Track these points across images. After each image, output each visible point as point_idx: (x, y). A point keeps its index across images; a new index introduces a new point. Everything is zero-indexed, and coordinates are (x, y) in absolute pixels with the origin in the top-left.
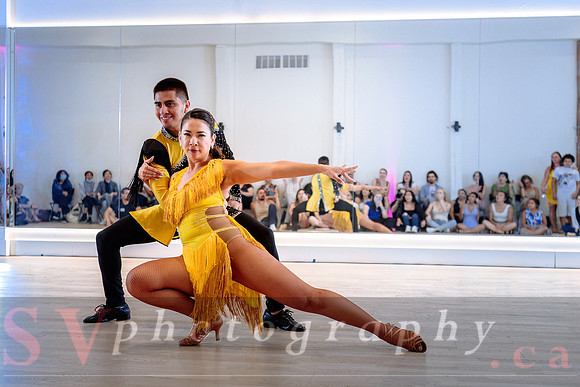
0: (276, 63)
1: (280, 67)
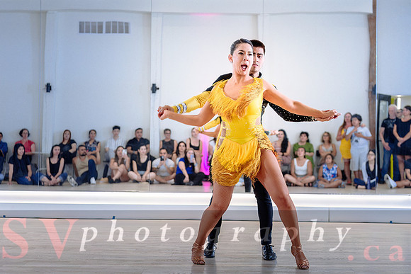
0: (97, 28)
1: (102, 32)
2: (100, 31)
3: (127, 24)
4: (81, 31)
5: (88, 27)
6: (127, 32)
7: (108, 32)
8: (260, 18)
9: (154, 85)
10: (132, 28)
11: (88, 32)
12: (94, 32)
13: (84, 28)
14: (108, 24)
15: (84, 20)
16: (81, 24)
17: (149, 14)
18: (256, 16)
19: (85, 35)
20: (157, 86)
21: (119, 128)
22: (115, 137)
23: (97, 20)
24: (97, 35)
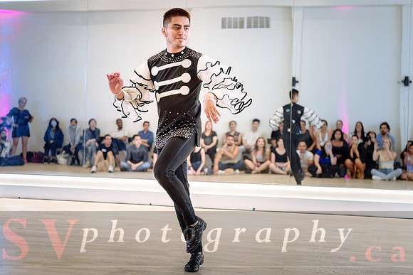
0: (240, 24)
1: (243, 28)
2: (242, 27)
3: (267, 18)
4: (223, 27)
5: (230, 23)
6: (268, 26)
7: (249, 27)
8: (404, 9)
9: (294, 79)
10: (272, 23)
11: (229, 27)
12: (236, 27)
13: (226, 24)
14: (249, 19)
15: (227, 16)
16: (224, 20)
17: (290, 8)
18: (400, 7)
19: (227, 30)
20: (297, 79)
21: (258, 121)
22: (255, 129)
23: (239, 16)
24: (238, 30)
